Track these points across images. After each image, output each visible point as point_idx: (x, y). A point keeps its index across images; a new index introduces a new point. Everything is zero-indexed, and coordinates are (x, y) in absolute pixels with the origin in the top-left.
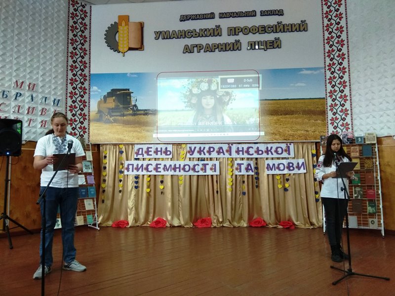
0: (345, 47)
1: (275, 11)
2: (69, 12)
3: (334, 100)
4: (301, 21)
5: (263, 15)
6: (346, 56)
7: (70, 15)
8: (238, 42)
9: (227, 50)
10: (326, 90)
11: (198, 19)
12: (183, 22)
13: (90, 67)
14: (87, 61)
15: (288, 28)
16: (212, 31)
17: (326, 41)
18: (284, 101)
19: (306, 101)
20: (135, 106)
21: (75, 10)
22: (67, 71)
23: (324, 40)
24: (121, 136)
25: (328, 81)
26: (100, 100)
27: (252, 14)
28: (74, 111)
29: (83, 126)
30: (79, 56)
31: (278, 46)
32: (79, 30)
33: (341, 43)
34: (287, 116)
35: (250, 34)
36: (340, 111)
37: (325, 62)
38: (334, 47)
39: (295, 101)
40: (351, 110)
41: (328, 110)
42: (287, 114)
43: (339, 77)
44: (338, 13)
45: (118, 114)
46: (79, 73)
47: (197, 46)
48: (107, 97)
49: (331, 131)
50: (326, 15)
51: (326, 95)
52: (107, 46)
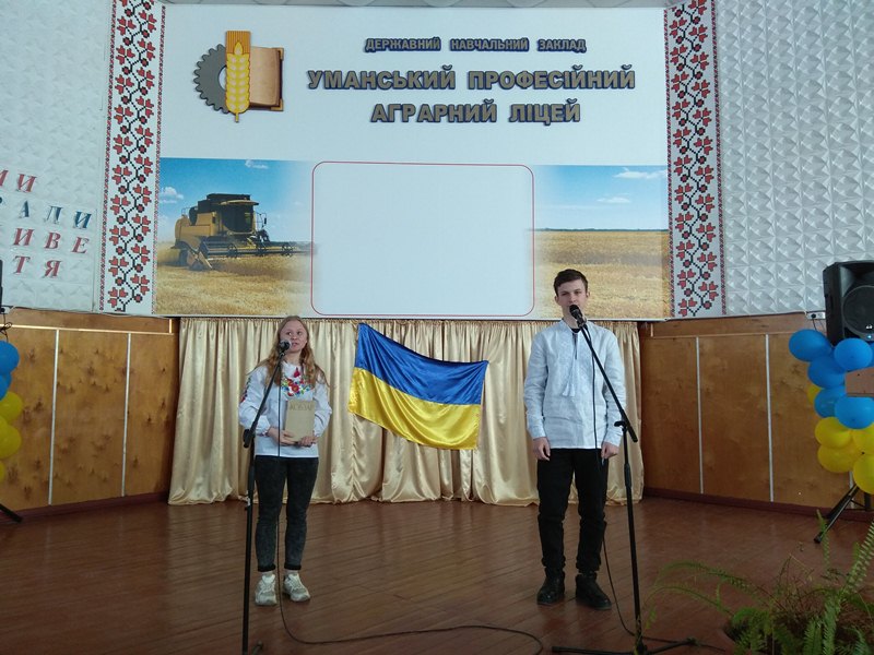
0: (712, 126)
1: (570, 41)
2: (114, 16)
3: (686, 235)
4: (623, 67)
5: (545, 50)
6: (713, 145)
7: (117, 24)
8: (489, 103)
9: (468, 117)
10: (671, 214)
11: (406, 49)
12: (370, 54)
13: (158, 142)
14: (154, 130)
15: (595, 79)
16: (435, 78)
17: (672, 112)
18: (584, 234)
19: (631, 235)
20: (263, 233)
21: (129, 13)
22: (108, 149)
23: (668, 109)
24: (229, 301)
25: (675, 195)
26: (180, 217)
27: (520, 46)
28: (120, 241)
29: (140, 275)
30: (135, 116)
31: (573, 116)
32: (136, 58)
33: (704, 116)
35: (516, 89)
36: (698, 259)
37: (669, 156)
38: (688, 124)
39: (608, 234)
40: (722, 256)
41: (675, 256)
43: (698, 188)
44: (699, 54)
45: (225, 250)
46: (133, 156)
47: (401, 107)
48: (199, 212)
49: (678, 300)
50: (674, 56)
51: (671, 223)
52: (201, 97)
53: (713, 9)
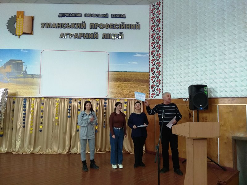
0: (161, 41)
1: (121, 15)
3: (153, 74)
4: (137, 23)
5: (113, 17)
6: (161, 47)
8: (96, 33)
9: (89, 37)
10: (150, 67)
11: (71, 16)
12: (60, 18)
15: (128, 26)
16: (79, 25)
18: (124, 73)
19: (138, 73)
20: (25, 71)
23: (150, 35)
25: (151, 62)
26: (1, 67)
27: (106, 16)
31: (121, 37)
33: (159, 38)
34: (125, 82)
35: (104, 29)
36: (156, 81)
37: (150, 50)
38: (155, 40)
39: (131, 73)
40: (162, 80)
41: (150, 80)
42: (126, 81)
43: (157, 60)
44: (158, 19)
45: (14, 76)
47: (69, 34)
48: (6, 65)
49: (151, 93)
50: (152, 19)
51: (150, 70)
52: (8, 31)
53: (162, 5)
